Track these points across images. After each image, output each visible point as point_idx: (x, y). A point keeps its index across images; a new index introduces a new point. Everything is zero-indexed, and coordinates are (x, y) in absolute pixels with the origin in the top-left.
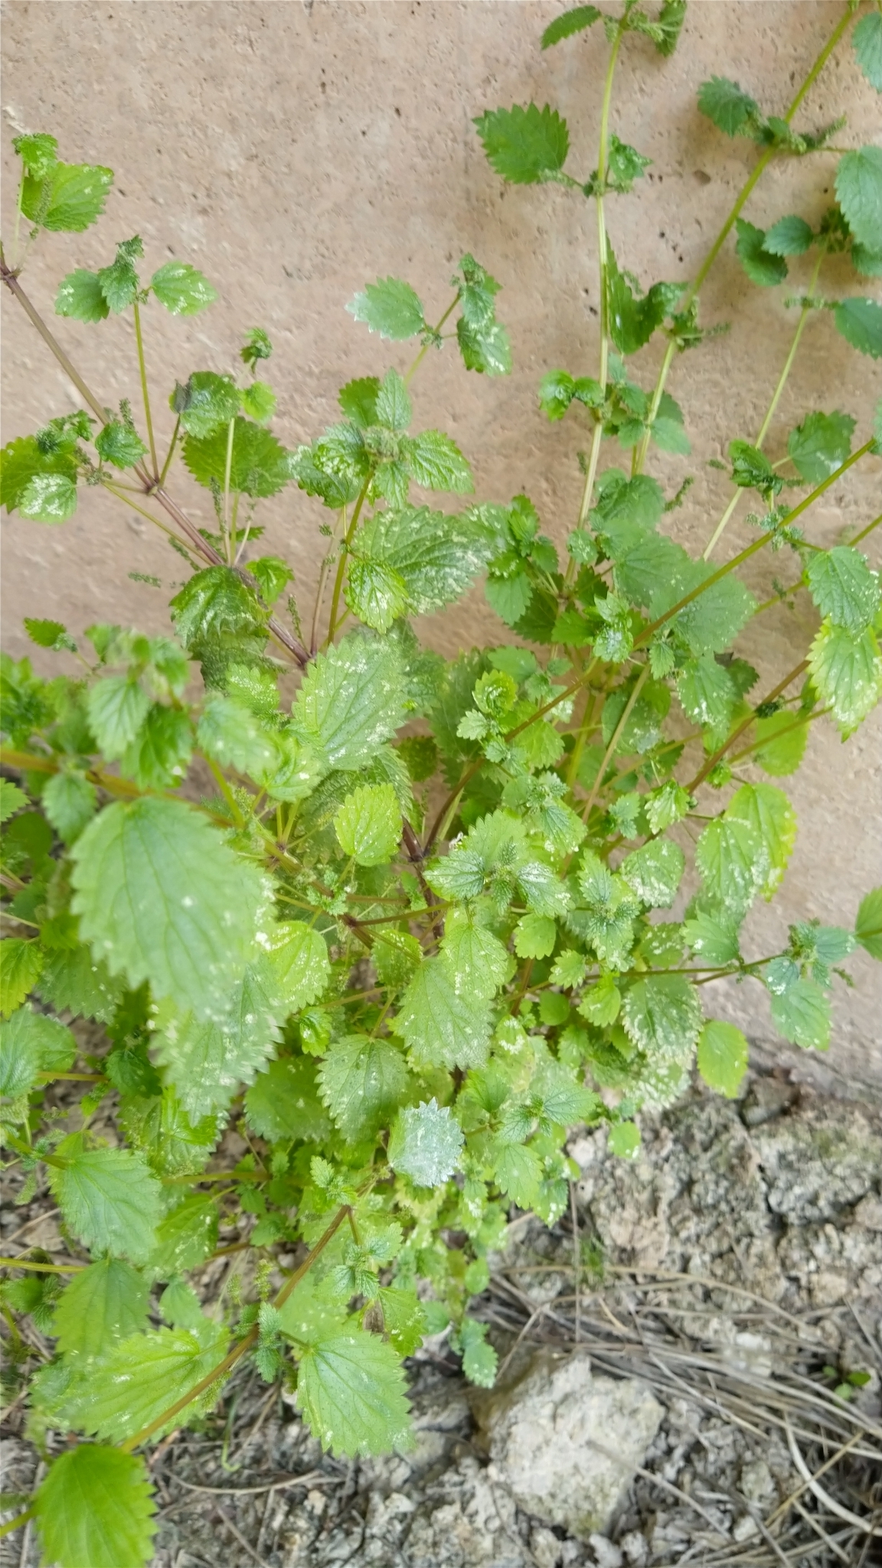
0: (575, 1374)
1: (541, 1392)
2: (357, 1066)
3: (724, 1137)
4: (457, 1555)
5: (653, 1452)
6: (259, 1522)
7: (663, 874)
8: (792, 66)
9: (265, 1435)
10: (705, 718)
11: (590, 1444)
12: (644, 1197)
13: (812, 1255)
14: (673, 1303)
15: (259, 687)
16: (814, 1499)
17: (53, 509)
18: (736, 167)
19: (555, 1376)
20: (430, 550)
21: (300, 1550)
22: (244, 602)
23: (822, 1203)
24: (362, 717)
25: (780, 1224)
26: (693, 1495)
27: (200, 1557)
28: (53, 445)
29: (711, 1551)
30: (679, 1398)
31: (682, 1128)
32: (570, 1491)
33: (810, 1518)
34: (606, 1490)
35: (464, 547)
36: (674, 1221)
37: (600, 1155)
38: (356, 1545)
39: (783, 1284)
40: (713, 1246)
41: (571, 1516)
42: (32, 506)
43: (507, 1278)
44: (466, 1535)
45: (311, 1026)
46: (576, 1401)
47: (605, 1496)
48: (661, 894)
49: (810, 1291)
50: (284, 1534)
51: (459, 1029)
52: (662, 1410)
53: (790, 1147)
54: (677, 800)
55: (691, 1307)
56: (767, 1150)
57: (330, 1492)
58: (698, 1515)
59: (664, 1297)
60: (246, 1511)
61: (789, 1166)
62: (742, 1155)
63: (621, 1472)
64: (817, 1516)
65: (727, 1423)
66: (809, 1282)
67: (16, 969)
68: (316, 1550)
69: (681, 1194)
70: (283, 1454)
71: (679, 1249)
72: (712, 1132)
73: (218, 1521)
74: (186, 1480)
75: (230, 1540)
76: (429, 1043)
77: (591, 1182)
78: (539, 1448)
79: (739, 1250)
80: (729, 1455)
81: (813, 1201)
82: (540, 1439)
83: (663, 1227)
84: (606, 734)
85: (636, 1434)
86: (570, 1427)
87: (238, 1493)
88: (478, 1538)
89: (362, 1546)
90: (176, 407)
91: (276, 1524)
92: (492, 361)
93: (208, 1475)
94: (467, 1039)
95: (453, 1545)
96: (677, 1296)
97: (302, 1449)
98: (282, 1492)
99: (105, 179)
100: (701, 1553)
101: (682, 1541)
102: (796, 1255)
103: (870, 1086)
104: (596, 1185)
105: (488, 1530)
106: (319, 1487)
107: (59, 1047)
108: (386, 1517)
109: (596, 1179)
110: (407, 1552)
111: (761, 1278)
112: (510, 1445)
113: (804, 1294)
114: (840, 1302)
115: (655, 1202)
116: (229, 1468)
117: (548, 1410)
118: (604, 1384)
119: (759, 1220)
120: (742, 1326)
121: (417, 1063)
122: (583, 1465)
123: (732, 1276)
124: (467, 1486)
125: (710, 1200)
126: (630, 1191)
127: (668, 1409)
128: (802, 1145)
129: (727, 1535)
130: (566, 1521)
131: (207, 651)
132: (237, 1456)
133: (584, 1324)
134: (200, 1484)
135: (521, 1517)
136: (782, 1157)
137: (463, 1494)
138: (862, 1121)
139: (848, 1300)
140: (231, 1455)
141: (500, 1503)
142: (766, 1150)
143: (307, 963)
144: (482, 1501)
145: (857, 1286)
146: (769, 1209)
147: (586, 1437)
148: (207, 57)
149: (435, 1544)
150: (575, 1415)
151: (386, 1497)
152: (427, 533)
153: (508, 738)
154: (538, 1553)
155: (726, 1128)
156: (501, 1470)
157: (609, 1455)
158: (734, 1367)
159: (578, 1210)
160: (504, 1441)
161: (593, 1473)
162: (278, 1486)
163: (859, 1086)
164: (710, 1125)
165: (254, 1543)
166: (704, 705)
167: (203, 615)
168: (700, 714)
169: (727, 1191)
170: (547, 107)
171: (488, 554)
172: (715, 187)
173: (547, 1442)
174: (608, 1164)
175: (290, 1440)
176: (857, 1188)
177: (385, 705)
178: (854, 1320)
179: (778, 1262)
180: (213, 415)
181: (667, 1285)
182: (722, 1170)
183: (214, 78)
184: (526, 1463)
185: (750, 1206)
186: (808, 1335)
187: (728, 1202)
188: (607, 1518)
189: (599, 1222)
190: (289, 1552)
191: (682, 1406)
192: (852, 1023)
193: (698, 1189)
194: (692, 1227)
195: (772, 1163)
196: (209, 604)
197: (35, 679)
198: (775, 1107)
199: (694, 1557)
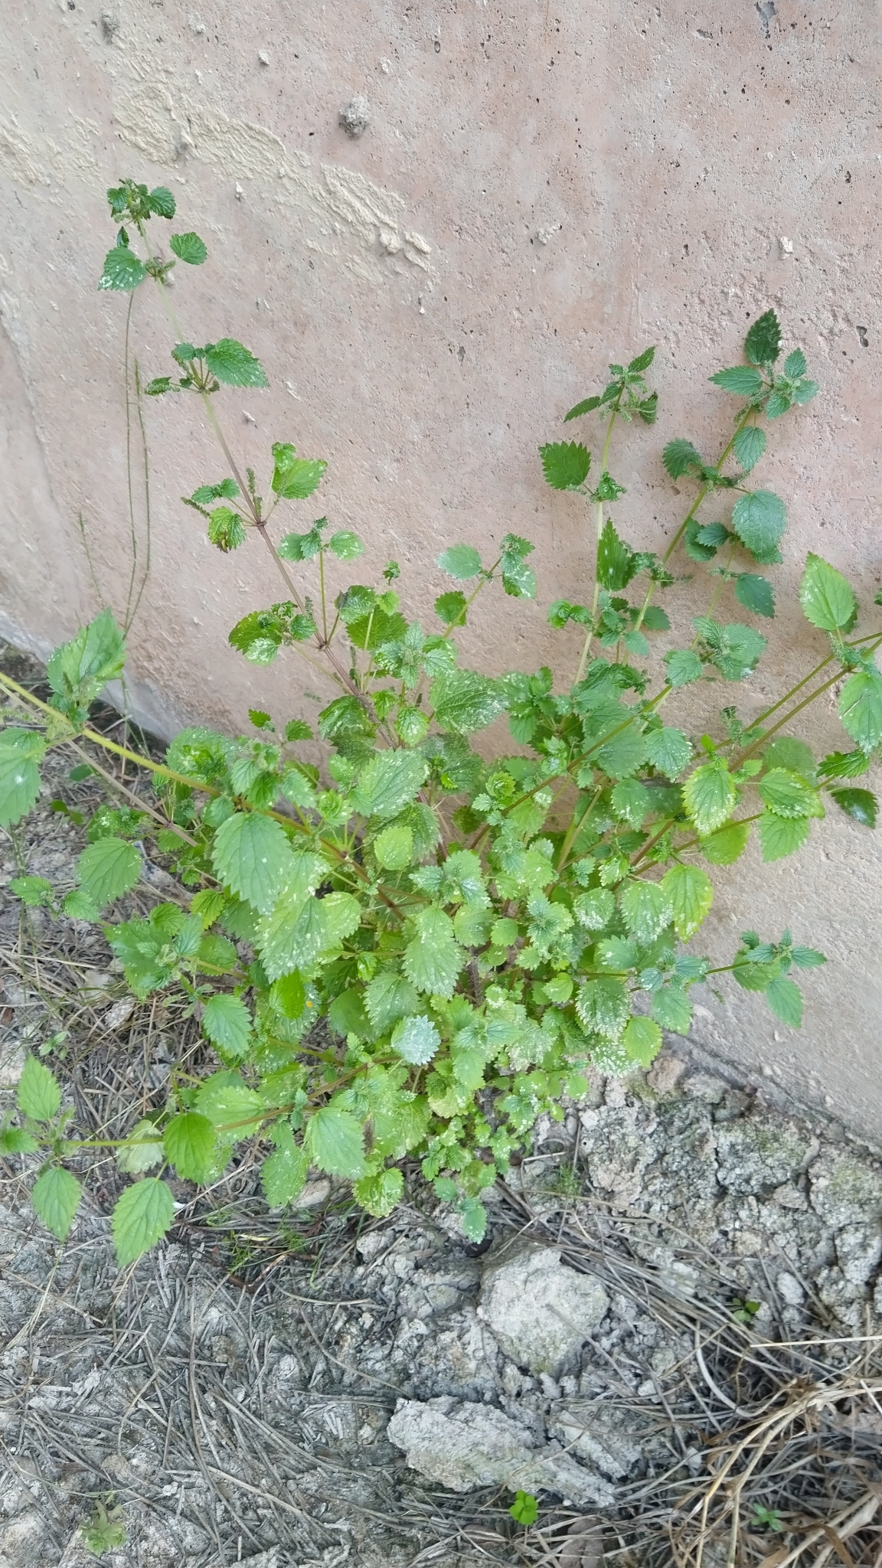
0: (547, 1257)
1: (521, 1265)
2: (389, 991)
3: (694, 1127)
4: (450, 1369)
5: (597, 1329)
6: (326, 1324)
7: (600, 910)
8: (720, 439)
9: (341, 1271)
10: (628, 817)
11: (549, 1307)
12: (629, 1157)
13: (737, 1218)
14: (632, 1232)
15: (345, 767)
16: (709, 1389)
17: (263, 658)
18: (692, 488)
19: (533, 1256)
20: (473, 698)
21: (349, 1347)
22: (360, 718)
23: (753, 1182)
24: (394, 790)
25: (722, 1191)
26: (618, 1361)
27: (285, 1343)
28: (267, 624)
29: (619, 1397)
30: (620, 1294)
31: (668, 1116)
32: (532, 1339)
33: (701, 1400)
34: (557, 1344)
35: (493, 698)
36: (646, 1178)
37: (602, 1123)
38: (387, 1352)
39: (716, 1235)
40: (670, 1199)
41: (533, 1360)
42: (253, 655)
43: (522, 1196)
44: (458, 1355)
45: (365, 963)
46: (543, 1274)
47: (556, 1348)
48: (596, 922)
49: (734, 1243)
50: (340, 1334)
51: (438, 971)
52: (608, 1299)
53: (739, 1141)
54: (621, 867)
55: (645, 1237)
56: (724, 1139)
57: (378, 1316)
58: (616, 1372)
59: (628, 1228)
60: (320, 1317)
61: (736, 1153)
62: (703, 1139)
63: (570, 1333)
64: (707, 1400)
65: (654, 1320)
66: (734, 1237)
67: (209, 907)
68: (360, 1351)
69: (656, 1161)
70: (352, 1286)
71: (646, 1198)
72: (688, 1122)
73: (301, 1321)
74: (286, 1290)
75: (307, 1334)
76: (419, 976)
77: (592, 1141)
78: (513, 1301)
79: (688, 1207)
80: (650, 1341)
81: (747, 1181)
82: (514, 1294)
83: (637, 1180)
84: (577, 818)
85: (583, 1309)
86: (536, 1291)
87: (317, 1303)
88: (466, 1360)
89: (390, 1354)
90: (338, 605)
91: (337, 1328)
92: (523, 590)
93: (299, 1289)
94: (442, 979)
95: (449, 1360)
96: (637, 1229)
97: (364, 1283)
98: (345, 1308)
99: (321, 468)
100: (611, 1397)
101: (601, 1387)
102: (727, 1215)
103: (810, 1108)
104: (594, 1144)
105: (474, 1357)
106: (371, 1310)
107: (228, 956)
108: (409, 1335)
109: (596, 1140)
110: (418, 1361)
111: (700, 1227)
112: (494, 1295)
113: (729, 1244)
114: (754, 1255)
115: (635, 1162)
116: (314, 1286)
117: (522, 1277)
118: (568, 1271)
119: (707, 1187)
120: (679, 1257)
121: (437, 1005)
122: (542, 1320)
123: (680, 1223)
124: (465, 1325)
125: (674, 1168)
126: (618, 1152)
127: (612, 1299)
128: (748, 1140)
129: (633, 1390)
130: (529, 1363)
131: (341, 742)
132: (320, 1280)
133: (565, 1234)
134: (293, 1292)
135: (500, 1356)
136: (733, 1146)
137: (462, 1329)
138: (794, 1130)
139: (759, 1254)
140: (316, 1279)
141: (486, 1341)
142: (722, 1140)
143: (348, 916)
144: (474, 1335)
145: (768, 1246)
146: (718, 1182)
147: (547, 1302)
148: (403, 376)
149: (437, 1357)
150: (540, 1283)
151: (411, 1320)
152: (472, 688)
153: (504, 813)
154: (506, 1380)
155: (698, 1120)
156: (486, 1312)
157: (562, 1319)
158: (667, 1283)
159: (579, 1159)
160: (490, 1291)
161: (549, 1329)
162: (343, 1303)
163: (803, 1107)
164: (687, 1118)
165: (320, 1338)
166: (628, 809)
167: (335, 723)
168: (625, 814)
169: (688, 1162)
170: (581, 445)
171: (507, 703)
172: (682, 496)
173: (519, 1297)
174: (606, 1130)
175: (357, 1277)
176: (780, 1175)
177: (408, 785)
178: (763, 1270)
179: (714, 1218)
180: (358, 611)
181: (632, 1220)
182: (687, 1148)
183: (407, 388)
184: (503, 1310)
185: (702, 1175)
186: (725, 1273)
187: (687, 1171)
188: (556, 1364)
189: (591, 1168)
190: (342, 1347)
191: (622, 1300)
192: (795, 1056)
193: (667, 1158)
194: (657, 1184)
195: (725, 1149)
196: (340, 717)
197: (222, 751)
198: (736, 1111)
199: (606, 1398)
